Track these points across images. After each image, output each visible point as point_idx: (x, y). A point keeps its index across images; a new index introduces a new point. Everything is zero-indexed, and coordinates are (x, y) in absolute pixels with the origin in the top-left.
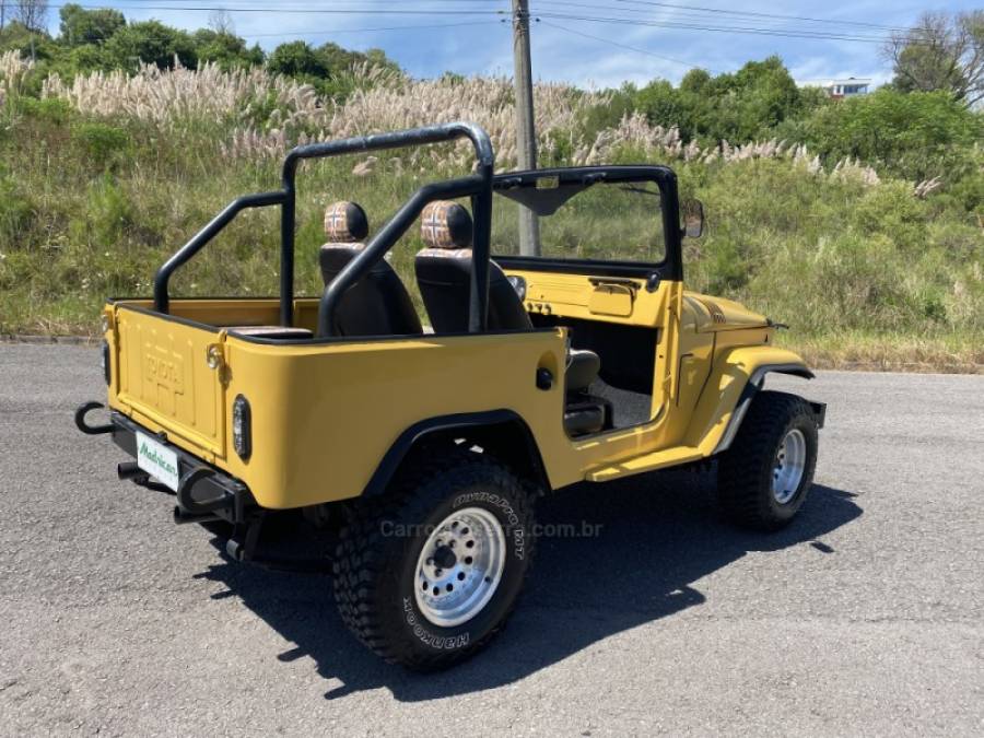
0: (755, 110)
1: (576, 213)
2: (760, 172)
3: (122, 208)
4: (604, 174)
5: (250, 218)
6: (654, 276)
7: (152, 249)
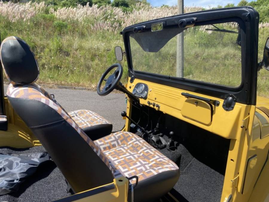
0: (264, 12)
1: (199, 46)
2: (265, 33)
3: (59, 45)
4: (195, 19)
5: (96, 48)
6: (230, 98)
7: (67, 57)
